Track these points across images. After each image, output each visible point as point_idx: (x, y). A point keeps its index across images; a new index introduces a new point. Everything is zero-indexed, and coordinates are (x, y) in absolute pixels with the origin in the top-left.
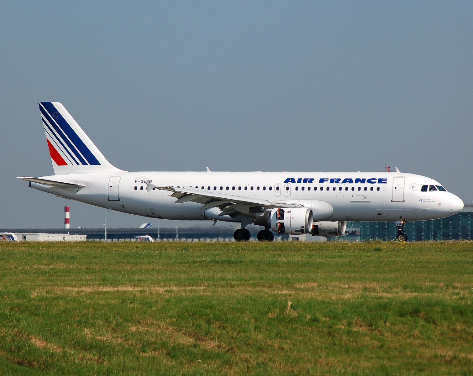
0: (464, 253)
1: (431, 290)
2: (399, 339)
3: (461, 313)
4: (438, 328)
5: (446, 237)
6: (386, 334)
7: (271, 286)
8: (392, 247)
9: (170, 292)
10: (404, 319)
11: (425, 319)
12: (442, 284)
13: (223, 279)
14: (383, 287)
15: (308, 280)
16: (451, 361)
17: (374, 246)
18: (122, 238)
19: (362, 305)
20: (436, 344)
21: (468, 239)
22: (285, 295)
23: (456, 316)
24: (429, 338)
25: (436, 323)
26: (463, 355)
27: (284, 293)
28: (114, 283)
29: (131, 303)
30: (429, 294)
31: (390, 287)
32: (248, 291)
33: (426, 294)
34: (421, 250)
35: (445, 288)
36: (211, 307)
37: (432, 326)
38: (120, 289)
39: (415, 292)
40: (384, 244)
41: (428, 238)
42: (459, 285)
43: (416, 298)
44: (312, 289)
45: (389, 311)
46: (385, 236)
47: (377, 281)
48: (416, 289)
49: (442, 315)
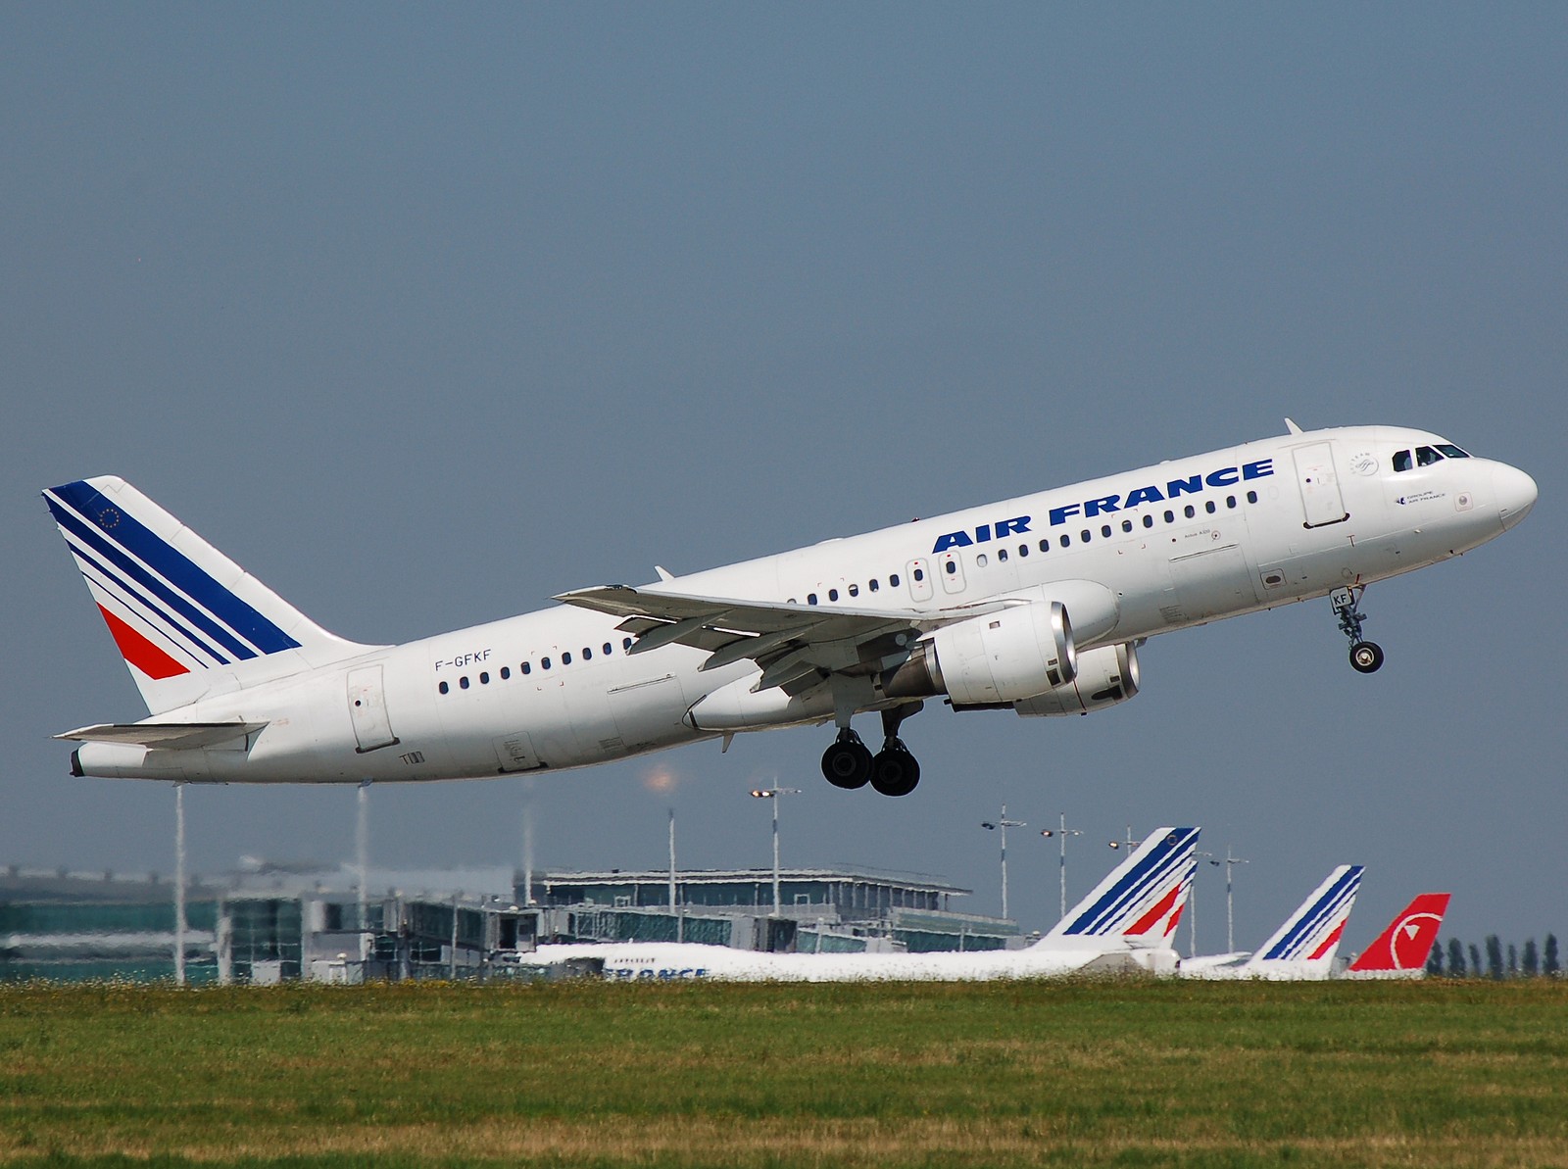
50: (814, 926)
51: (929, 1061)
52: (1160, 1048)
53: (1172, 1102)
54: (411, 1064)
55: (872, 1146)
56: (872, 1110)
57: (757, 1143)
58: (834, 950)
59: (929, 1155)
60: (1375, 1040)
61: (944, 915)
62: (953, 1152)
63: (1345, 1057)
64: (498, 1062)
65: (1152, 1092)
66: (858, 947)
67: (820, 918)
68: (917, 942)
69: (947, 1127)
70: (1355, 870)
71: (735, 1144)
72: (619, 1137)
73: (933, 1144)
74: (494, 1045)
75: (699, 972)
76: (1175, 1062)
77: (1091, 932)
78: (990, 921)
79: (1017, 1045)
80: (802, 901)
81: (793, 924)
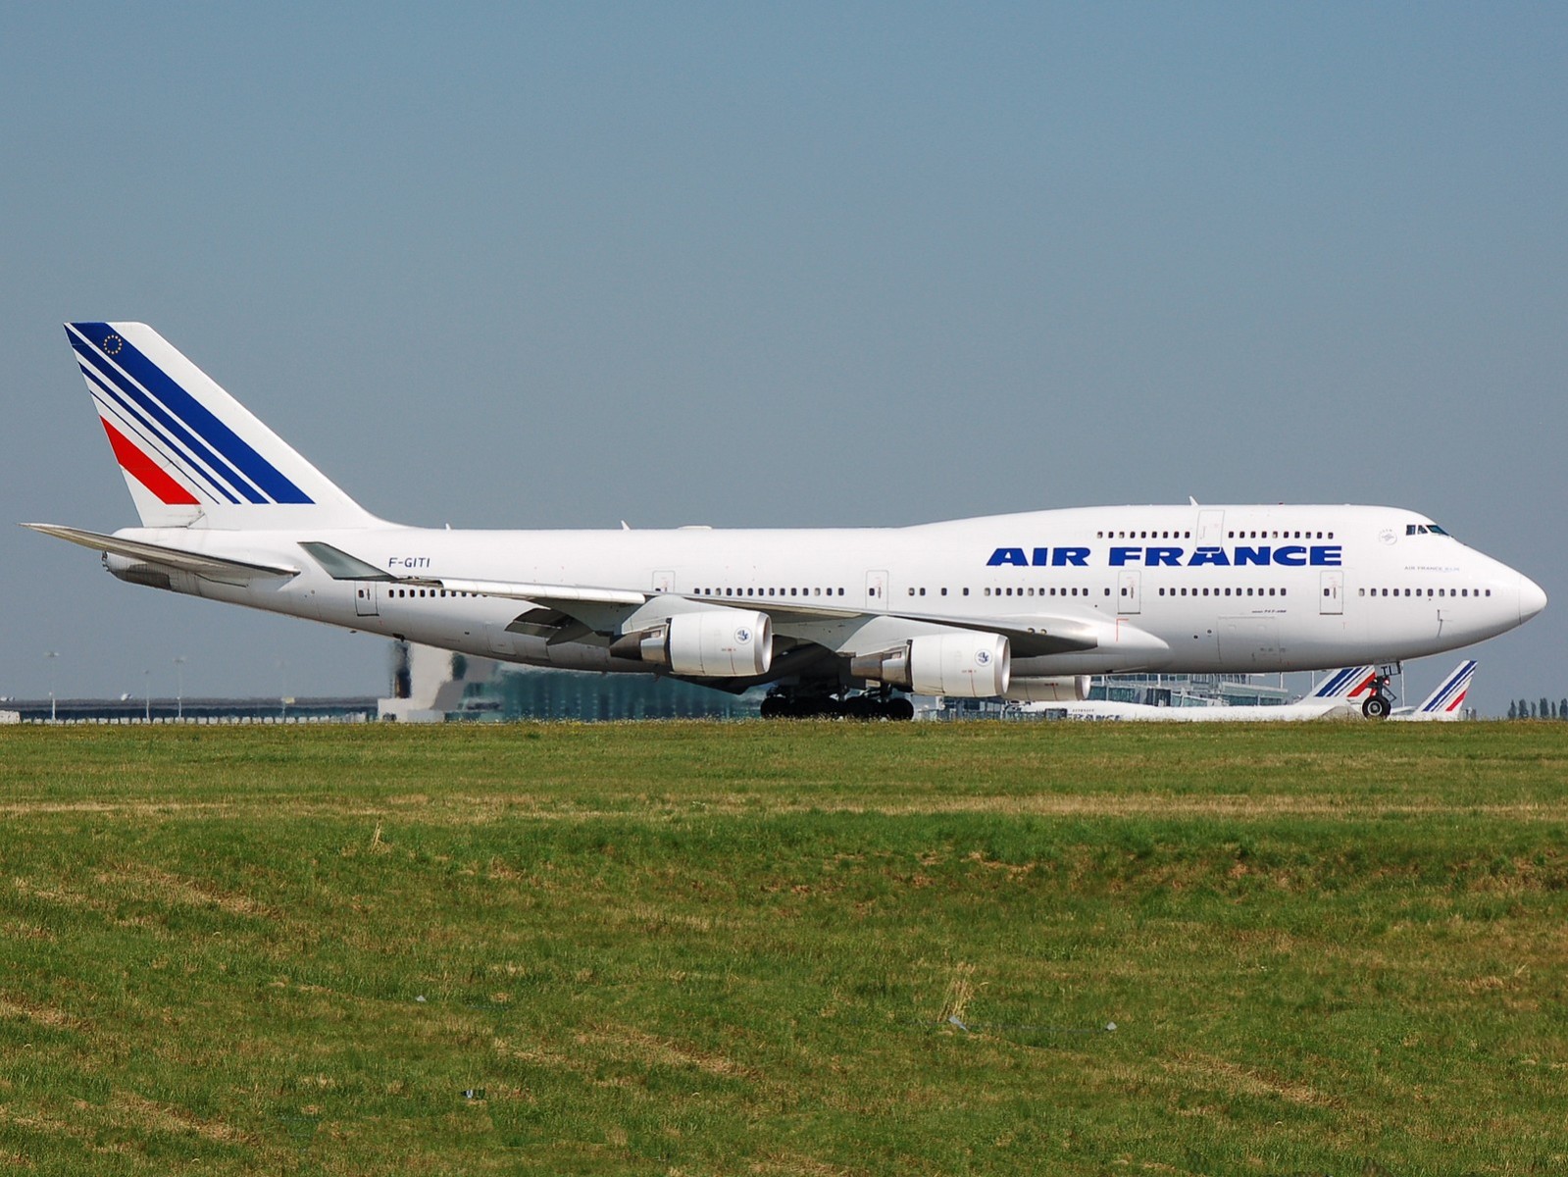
0: (681, 742)
1: (623, 805)
2: (568, 891)
3: (676, 844)
4: (637, 871)
5: (650, 712)
6: (546, 884)
7: (345, 802)
8: (557, 731)
9: (168, 812)
10: (578, 858)
11: (614, 858)
12: (643, 796)
13: (260, 790)
14: (541, 802)
15: (410, 791)
16: (658, 929)
17: (525, 731)
18: (81, 718)
19: (503, 834)
20: (632, 901)
21: (689, 717)
22: (371, 817)
23: (666, 850)
24: (620, 889)
25: (632, 865)
26: (679, 918)
27: (368, 813)
28: (69, 797)
29: (97, 833)
30: (621, 813)
31: (553, 802)
32: (306, 811)
33: (615, 814)
34: (608, 737)
35: (648, 802)
36: (241, 839)
37: (626, 869)
38: (78, 807)
39: (597, 809)
40: (543, 726)
41: (619, 716)
42: (672, 799)
43: (598, 820)
44: (418, 806)
45: (552, 844)
46: (544, 711)
47: (532, 792)
48: (597, 804)
49: (642, 850)
50: (1179, 693)
51: (1268, 764)
52: (1392, 758)
53: (1405, 787)
54: (989, 764)
55: (1248, 810)
56: (1244, 791)
57: (1186, 808)
58: (1190, 706)
59: (1282, 814)
60: (1507, 753)
61: (1250, 687)
62: (1294, 813)
63: (1494, 762)
64: (1036, 764)
65: (1394, 781)
66: (1205, 704)
67: (1181, 687)
68: (1235, 701)
69: (1288, 799)
70: (1472, 663)
71: (1175, 808)
72: (1111, 804)
73: (1282, 809)
74: (1032, 754)
75: (1117, 717)
76: (1402, 765)
77: (1329, 695)
78: (1272, 689)
79: (1313, 755)
80: (1172, 679)
81: (1169, 691)
